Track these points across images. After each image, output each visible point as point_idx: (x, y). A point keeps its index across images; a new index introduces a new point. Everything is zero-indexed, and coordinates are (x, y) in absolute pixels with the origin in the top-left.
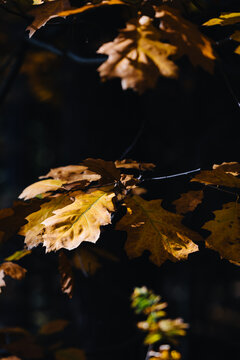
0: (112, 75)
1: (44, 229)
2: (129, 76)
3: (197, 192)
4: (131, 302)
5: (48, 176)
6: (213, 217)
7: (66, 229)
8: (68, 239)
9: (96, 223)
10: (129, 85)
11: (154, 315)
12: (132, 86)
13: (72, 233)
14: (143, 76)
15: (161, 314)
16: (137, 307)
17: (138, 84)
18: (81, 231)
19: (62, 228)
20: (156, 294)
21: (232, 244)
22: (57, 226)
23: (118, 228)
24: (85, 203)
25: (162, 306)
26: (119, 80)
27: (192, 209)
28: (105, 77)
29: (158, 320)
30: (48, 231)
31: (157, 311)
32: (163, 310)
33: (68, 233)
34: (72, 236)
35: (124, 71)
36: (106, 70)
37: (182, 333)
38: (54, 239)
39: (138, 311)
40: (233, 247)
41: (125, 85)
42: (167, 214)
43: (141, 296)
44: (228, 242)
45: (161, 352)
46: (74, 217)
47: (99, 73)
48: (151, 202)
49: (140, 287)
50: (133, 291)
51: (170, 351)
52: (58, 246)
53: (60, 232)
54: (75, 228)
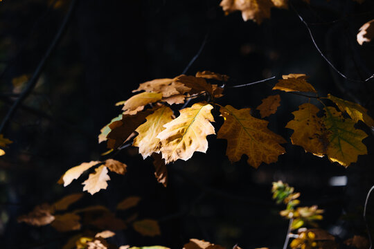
0: (233, 8)
1: (160, 143)
2: (247, 9)
3: (275, 97)
4: (272, 194)
5: (139, 90)
6: (292, 117)
7: (178, 141)
8: (182, 150)
9: (202, 134)
10: (249, 16)
11: (291, 204)
12: (252, 18)
13: (184, 144)
14: (260, 8)
15: (296, 202)
16: (277, 199)
17: (256, 15)
18: (191, 142)
19: (175, 141)
20: (290, 186)
21: (311, 139)
22: (170, 139)
23: (219, 137)
24: (189, 116)
25: (297, 195)
26: (239, 13)
27: (274, 112)
28: (228, 10)
29: (295, 208)
30: (164, 144)
31: (293, 200)
32: (297, 199)
33: (180, 144)
34: (184, 148)
35: (243, 5)
36: (227, 5)
37: (320, 217)
38: (170, 151)
39: (278, 202)
40: (312, 140)
41: (245, 17)
42: (255, 120)
43: (279, 189)
44: (308, 138)
45: (300, 234)
46: (183, 130)
47: (221, 8)
48: (242, 110)
49: (277, 181)
50: (272, 186)
51: (307, 233)
52: (175, 157)
53: (174, 144)
54: (185, 139)
